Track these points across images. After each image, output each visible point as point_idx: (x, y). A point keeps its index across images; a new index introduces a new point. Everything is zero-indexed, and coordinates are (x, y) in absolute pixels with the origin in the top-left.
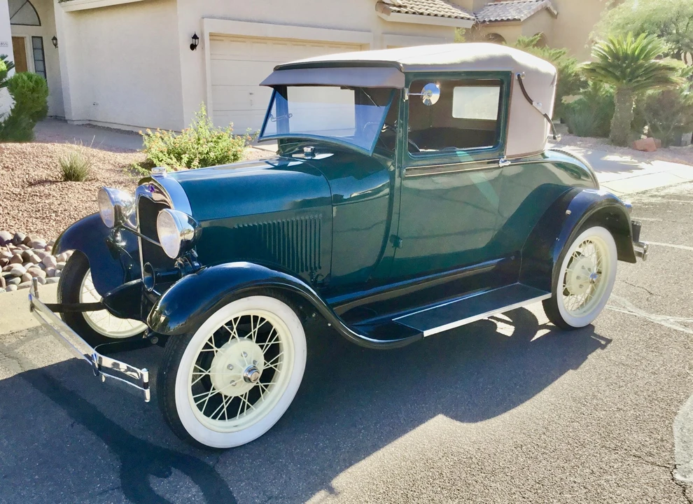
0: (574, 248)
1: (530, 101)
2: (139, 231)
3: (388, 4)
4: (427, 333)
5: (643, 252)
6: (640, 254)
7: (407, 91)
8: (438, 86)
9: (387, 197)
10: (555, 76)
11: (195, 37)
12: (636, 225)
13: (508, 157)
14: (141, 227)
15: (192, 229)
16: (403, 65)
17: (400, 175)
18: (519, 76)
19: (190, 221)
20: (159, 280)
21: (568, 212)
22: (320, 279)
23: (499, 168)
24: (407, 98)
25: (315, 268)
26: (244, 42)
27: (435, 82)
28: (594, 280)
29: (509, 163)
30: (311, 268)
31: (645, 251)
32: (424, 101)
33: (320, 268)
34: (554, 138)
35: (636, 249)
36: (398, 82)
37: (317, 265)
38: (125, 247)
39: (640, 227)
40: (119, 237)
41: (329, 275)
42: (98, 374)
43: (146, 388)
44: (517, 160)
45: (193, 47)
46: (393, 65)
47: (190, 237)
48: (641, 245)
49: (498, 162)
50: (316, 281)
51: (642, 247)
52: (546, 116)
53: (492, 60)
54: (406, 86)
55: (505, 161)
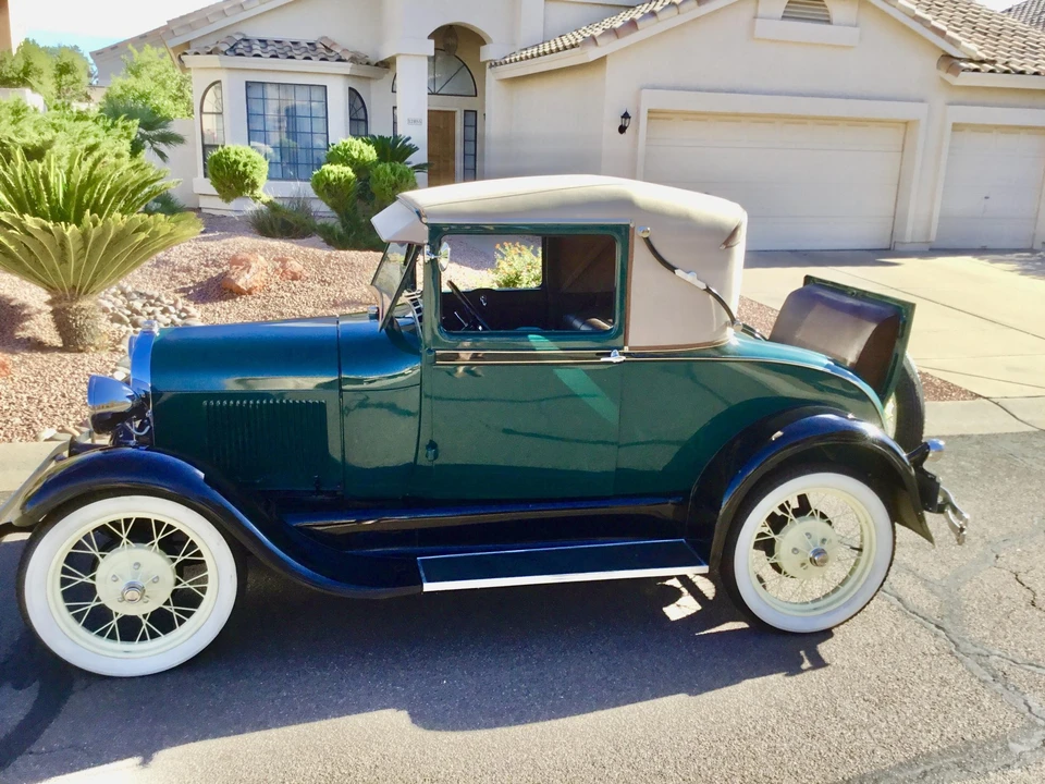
3: (960, 59)
11: (626, 116)
26: (706, 120)
45: (622, 129)
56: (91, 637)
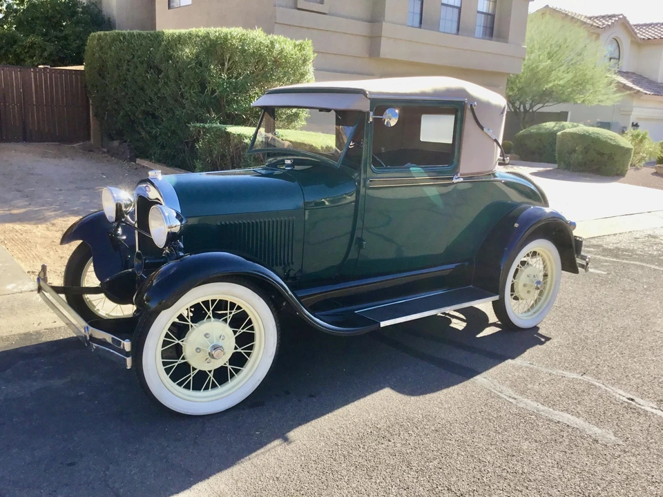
0: (521, 257)
1: (482, 128)
2: (136, 226)
4: (383, 324)
5: (585, 264)
6: (583, 266)
7: (371, 113)
8: (397, 111)
9: (353, 204)
10: (504, 108)
12: (578, 240)
13: (461, 175)
14: (138, 222)
15: (179, 223)
16: (369, 92)
17: (365, 185)
18: (471, 105)
19: (178, 216)
20: (146, 266)
21: (516, 225)
22: (292, 274)
23: (453, 183)
24: (371, 120)
25: (288, 264)
27: (395, 107)
28: (539, 286)
29: (462, 180)
30: (284, 264)
31: (587, 264)
32: (385, 123)
33: (293, 264)
34: (504, 160)
35: (579, 261)
36: (364, 106)
37: (290, 261)
38: (125, 240)
39: (582, 242)
40: (120, 231)
41: (301, 271)
42: (89, 344)
43: (128, 356)
44: (469, 178)
46: (361, 92)
47: (177, 230)
48: (584, 258)
49: (452, 179)
50: (288, 275)
51: (585, 260)
52: (496, 141)
53: (449, 92)
54: (371, 110)
55: (459, 178)
56: (202, 393)
